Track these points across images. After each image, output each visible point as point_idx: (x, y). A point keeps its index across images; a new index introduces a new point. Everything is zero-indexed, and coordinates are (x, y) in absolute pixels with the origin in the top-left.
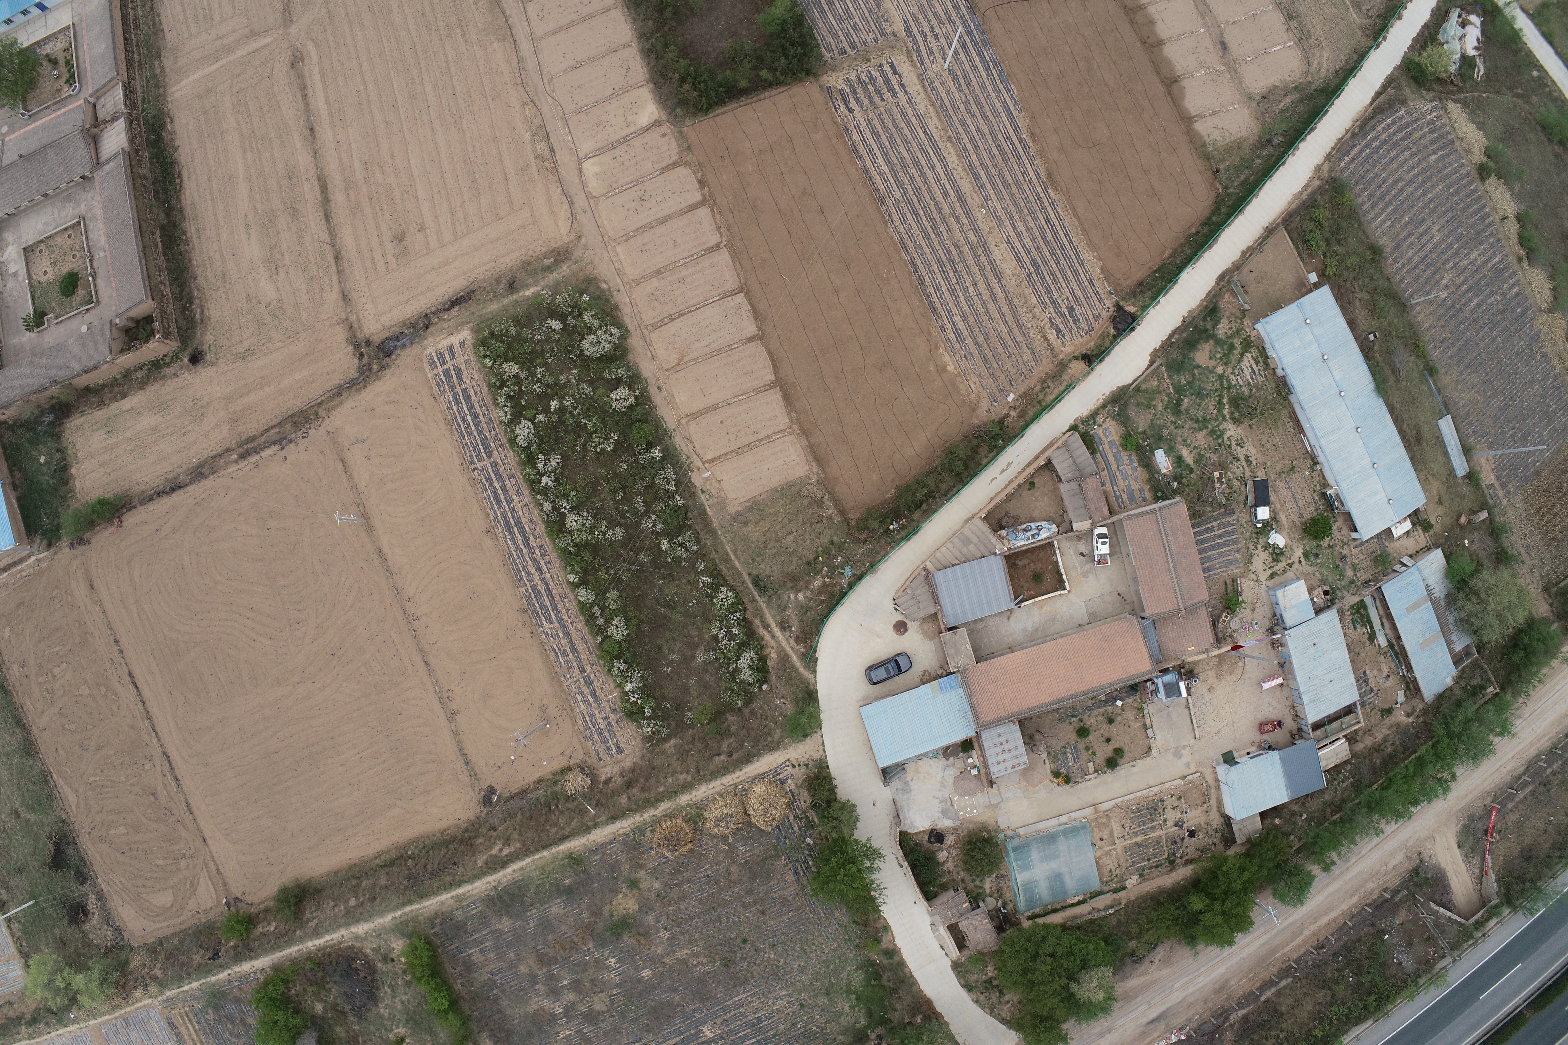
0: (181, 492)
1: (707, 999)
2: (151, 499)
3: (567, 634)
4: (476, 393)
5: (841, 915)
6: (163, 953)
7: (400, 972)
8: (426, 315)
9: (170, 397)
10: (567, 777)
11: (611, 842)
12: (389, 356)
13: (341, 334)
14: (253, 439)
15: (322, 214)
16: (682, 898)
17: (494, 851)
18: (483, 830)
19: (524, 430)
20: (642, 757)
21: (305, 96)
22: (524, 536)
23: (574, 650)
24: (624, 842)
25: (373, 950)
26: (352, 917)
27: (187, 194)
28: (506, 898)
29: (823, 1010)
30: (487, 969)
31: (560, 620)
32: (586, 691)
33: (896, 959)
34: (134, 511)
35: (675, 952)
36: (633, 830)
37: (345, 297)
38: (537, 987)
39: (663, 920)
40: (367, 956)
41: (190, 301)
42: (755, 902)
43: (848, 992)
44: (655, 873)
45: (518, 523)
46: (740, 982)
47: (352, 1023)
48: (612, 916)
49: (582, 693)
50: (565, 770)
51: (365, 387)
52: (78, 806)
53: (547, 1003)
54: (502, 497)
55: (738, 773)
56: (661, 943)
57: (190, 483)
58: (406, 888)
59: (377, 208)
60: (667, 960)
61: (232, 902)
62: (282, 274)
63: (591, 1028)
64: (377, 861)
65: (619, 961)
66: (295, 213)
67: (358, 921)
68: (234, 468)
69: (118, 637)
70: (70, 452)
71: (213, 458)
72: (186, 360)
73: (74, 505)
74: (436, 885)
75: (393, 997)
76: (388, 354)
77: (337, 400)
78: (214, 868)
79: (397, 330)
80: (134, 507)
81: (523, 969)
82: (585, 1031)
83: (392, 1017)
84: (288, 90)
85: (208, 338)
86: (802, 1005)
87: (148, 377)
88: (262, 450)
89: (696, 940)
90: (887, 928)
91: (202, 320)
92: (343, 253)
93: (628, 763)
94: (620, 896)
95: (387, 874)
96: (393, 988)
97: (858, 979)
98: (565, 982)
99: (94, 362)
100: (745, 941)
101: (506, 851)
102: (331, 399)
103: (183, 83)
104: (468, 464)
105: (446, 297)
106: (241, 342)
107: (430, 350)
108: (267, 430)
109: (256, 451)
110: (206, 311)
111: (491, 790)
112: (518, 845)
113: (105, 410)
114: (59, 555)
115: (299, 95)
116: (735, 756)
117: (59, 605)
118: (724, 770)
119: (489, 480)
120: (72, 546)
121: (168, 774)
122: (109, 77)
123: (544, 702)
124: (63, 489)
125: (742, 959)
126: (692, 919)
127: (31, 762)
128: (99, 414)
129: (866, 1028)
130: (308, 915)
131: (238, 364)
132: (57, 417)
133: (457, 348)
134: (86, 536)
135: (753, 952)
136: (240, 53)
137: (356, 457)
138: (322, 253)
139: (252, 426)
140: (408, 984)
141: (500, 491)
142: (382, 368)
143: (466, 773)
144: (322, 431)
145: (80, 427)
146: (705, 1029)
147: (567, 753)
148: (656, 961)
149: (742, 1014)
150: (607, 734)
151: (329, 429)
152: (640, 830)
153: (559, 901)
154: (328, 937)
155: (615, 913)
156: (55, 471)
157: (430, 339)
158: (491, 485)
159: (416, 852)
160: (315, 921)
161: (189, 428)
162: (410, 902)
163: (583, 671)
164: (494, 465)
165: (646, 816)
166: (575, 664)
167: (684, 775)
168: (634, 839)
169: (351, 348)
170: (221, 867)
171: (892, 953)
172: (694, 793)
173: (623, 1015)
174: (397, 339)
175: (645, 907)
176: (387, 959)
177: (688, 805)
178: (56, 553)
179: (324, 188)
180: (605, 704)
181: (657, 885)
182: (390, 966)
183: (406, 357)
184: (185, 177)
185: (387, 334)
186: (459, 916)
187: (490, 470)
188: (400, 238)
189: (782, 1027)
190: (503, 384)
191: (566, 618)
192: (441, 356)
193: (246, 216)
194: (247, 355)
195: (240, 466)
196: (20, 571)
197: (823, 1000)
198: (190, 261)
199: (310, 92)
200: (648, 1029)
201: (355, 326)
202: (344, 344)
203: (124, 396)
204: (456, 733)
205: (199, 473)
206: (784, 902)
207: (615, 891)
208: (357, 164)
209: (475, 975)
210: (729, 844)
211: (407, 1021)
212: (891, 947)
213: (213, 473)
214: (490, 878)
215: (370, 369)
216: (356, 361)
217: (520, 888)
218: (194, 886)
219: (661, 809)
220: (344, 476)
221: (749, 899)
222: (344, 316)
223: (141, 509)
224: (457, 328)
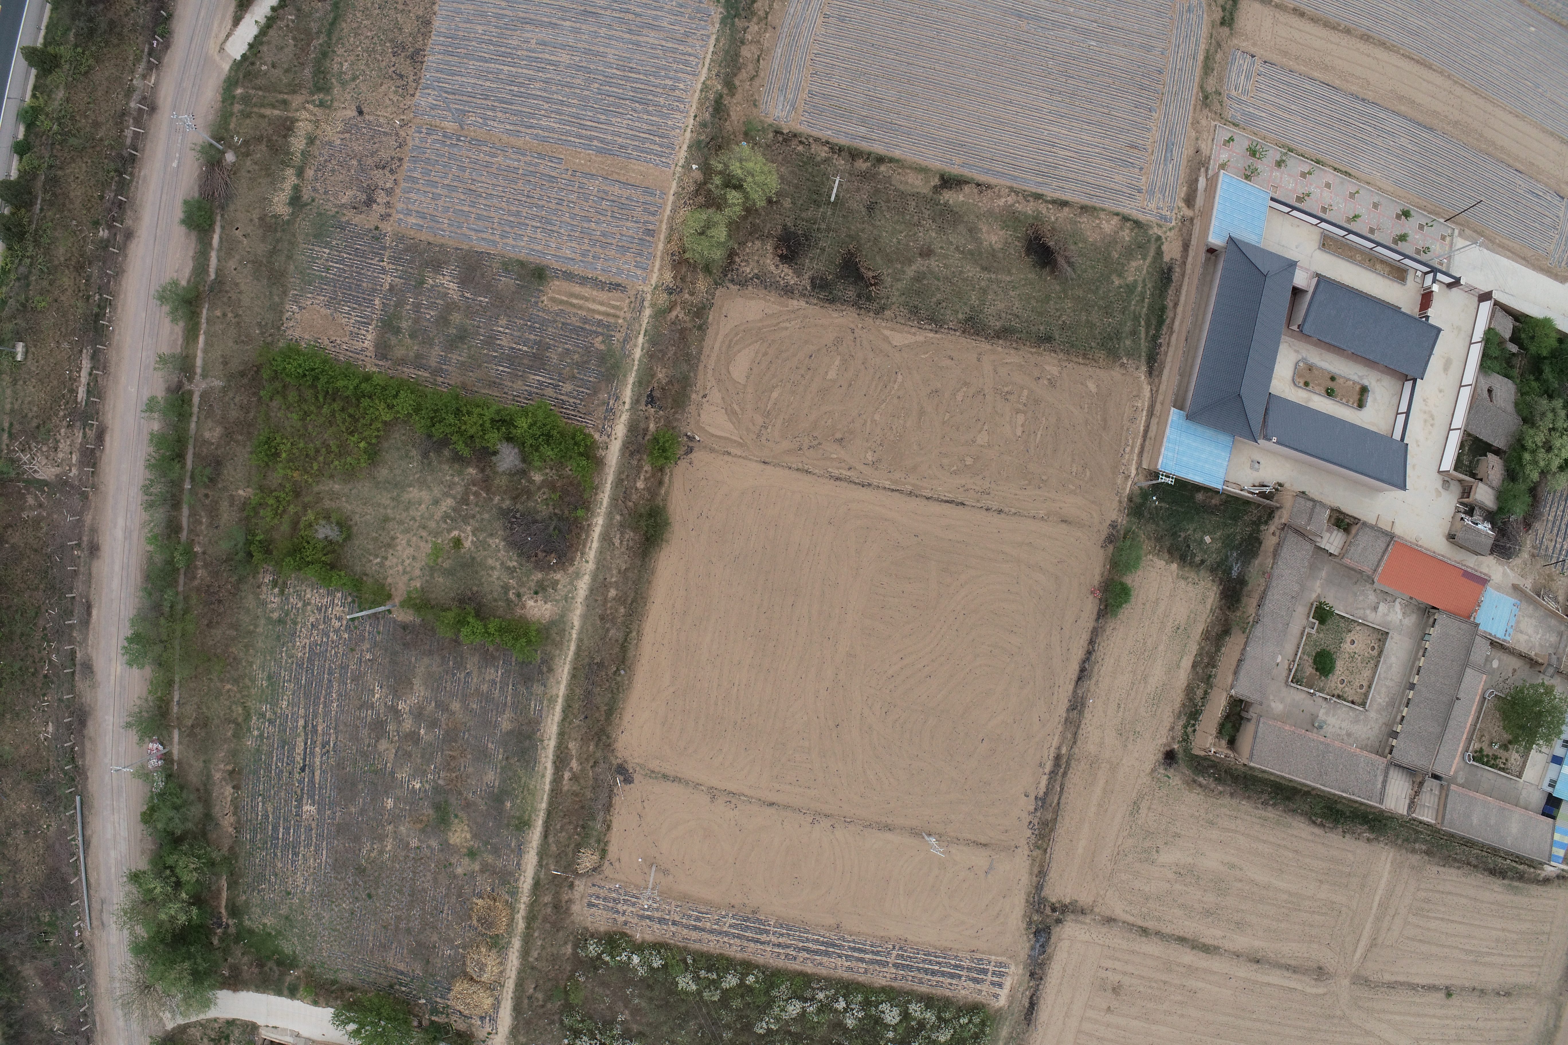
0: (1074, 677)
1: (338, 831)
2: (1091, 642)
3: (711, 932)
4: (951, 984)
5: (346, 977)
6: (689, 325)
7: (522, 590)
8: (1041, 979)
9: (1158, 713)
10: (597, 853)
11: (518, 864)
12: (1035, 933)
13: (1084, 898)
14: (1065, 774)
15: (1188, 936)
16: (435, 880)
17: (574, 764)
18: (599, 754)
19: (891, 1016)
20: (573, 922)
21: (1287, 967)
22: (813, 951)
23: (695, 928)
24: (511, 874)
25: (557, 582)
26: (599, 587)
27: (1302, 825)
28: (527, 743)
29: (275, 904)
30: (475, 674)
31: (727, 934)
32: (657, 915)
33: (286, 992)
34: (1094, 616)
35: (394, 840)
36: (517, 888)
37: (1110, 921)
38: (433, 704)
39: (427, 852)
40: (555, 572)
41: (1218, 780)
42: (397, 928)
43: (279, 933)
44: (471, 876)
45: (827, 954)
46: (338, 865)
47: (503, 500)
48: (456, 816)
49: (657, 910)
50: (604, 853)
51: (1027, 901)
52: (886, 339)
53: (413, 700)
54: (856, 954)
55: (510, 995)
56: (408, 836)
57: (1075, 691)
58: (593, 658)
59: (1154, 984)
60: (390, 828)
61: (691, 444)
62: (1171, 876)
63: (369, 719)
64: (634, 634)
65: (414, 791)
66: (1208, 913)
67: (592, 590)
68: (1055, 744)
69: (1003, 515)
70: (1192, 575)
71: (1078, 727)
72: (1176, 746)
73: (1147, 545)
74: (577, 691)
75: (502, 564)
76: (1037, 933)
77: (1036, 870)
78: (733, 451)
79: (1049, 950)
80: (1097, 619)
81: (456, 706)
82: (370, 712)
83: (485, 546)
84: (1305, 955)
85: (1176, 779)
86: (289, 893)
87: (1191, 700)
88: (1050, 778)
89: (393, 862)
90: (315, 1003)
91: (1194, 781)
92: (1144, 939)
93: (575, 908)
94: (469, 836)
95: (617, 641)
96: (511, 571)
97: (287, 948)
98: (422, 732)
99: (1242, 673)
100: (370, 896)
101: (567, 775)
102: (1041, 866)
103: (1388, 865)
104: (902, 945)
105: (1042, 1001)
106: (1149, 808)
107: (1013, 968)
108: (1062, 789)
109: (1053, 773)
110: (1199, 790)
111: (628, 780)
112: (565, 788)
113: (1198, 637)
114: (1115, 504)
115: (1293, 963)
116: (526, 1001)
117: (1074, 470)
118: (520, 985)
119: (877, 953)
120: (1113, 525)
121: (849, 473)
122: (1448, 816)
123: (671, 877)
124: (1168, 544)
125: (356, 883)
126: (413, 872)
127: (960, 316)
128: (1199, 628)
129: (241, 923)
130: (629, 534)
131: (1134, 795)
132: (1230, 580)
133: (997, 990)
134: (1111, 548)
135: (356, 894)
136: (1368, 926)
137: (980, 859)
138: (1159, 919)
139: (1076, 778)
140: (506, 588)
141: (862, 955)
142: (1030, 923)
143: (657, 769)
144: (1023, 842)
145: (1203, 601)
146: (313, 808)
147: (617, 864)
148: (395, 819)
149: (308, 846)
150: (611, 905)
151: (1019, 850)
152: (514, 893)
153: (497, 784)
154: (595, 545)
155: (456, 821)
156: (1188, 546)
157: (1020, 971)
158: (873, 952)
159: (619, 679)
160: (617, 542)
161: (1120, 714)
162: (577, 654)
163: (674, 923)
164: (885, 964)
165: (523, 906)
166: (684, 921)
167: (536, 955)
168: (509, 883)
169: (1067, 901)
170: (730, 459)
171: (292, 993)
172: (517, 954)
173: (365, 755)
174: (1043, 946)
175: (445, 846)
176: (540, 590)
177: (509, 942)
178: (1120, 502)
179: (1207, 949)
180: (636, 920)
181: (459, 871)
182: (532, 584)
183: (1023, 946)
184: (1317, 830)
185: (1053, 940)
186: (537, 689)
187: (884, 959)
188: (1116, 990)
189: (280, 865)
190: (939, 1018)
191: (726, 939)
192: (1001, 975)
193: (1241, 869)
194: (1136, 807)
195: (1052, 749)
196: (1133, 448)
197: (284, 910)
198: (1249, 797)
199: (1286, 974)
200: (340, 765)
201: (1081, 918)
202: (1076, 898)
203: (1194, 666)
204: (697, 785)
205: (1077, 705)
206: (384, 947)
207: (475, 836)
208: (1200, 985)
209: (476, 659)
210: (458, 947)
211: (473, 559)
212: (298, 996)
213: (1066, 719)
214: (551, 744)
215: (1037, 911)
216: (1054, 900)
217: (528, 762)
218: (731, 414)
219: (521, 921)
220: (973, 838)
221: (402, 925)
222: (1096, 910)
223: (1091, 624)
224: (1012, 997)
